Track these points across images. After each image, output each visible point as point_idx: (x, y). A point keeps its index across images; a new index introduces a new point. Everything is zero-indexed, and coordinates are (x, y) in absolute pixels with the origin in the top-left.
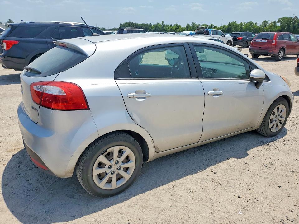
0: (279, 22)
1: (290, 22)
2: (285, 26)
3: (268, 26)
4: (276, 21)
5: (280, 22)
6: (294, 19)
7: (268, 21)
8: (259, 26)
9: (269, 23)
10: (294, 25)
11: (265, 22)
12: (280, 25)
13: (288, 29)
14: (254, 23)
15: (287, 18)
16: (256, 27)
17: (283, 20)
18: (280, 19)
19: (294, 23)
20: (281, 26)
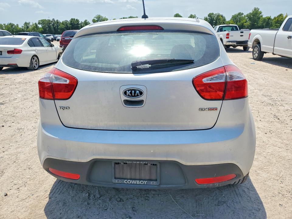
0: (39, 23)
1: (50, 24)
2: (47, 28)
3: (30, 28)
4: (37, 23)
5: (41, 24)
6: (52, 21)
7: (29, 23)
8: (21, 27)
9: (30, 25)
10: (54, 26)
11: (26, 23)
12: (41, 27)
13: (50, 30)
14: (16, 25)
15: (45, 20)
16: (18, 29)
17: (43, 22)
18: (40, 21)
19: (53, 25)
20: (43, 27)
